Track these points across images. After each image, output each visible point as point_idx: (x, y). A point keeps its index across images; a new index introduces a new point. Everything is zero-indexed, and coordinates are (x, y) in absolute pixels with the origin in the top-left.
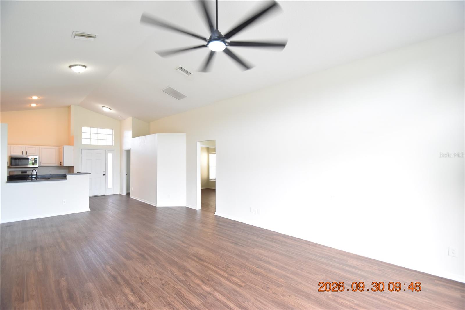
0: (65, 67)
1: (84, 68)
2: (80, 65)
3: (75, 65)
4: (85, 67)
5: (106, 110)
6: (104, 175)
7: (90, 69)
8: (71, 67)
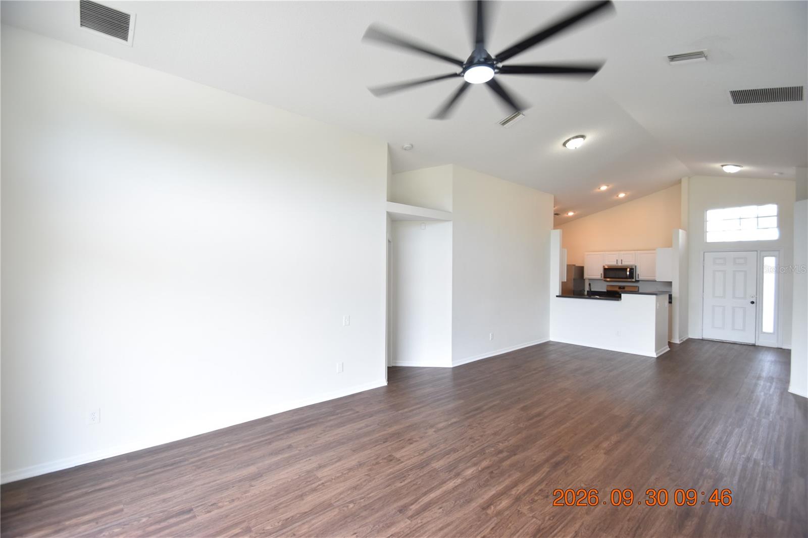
0: (558, 147)
1: (581, 139)
2: (573, 138)
3: (568, 140)
4: (583, 137)
5: (731, 169)
6: (753, 303)
7: (591, 137)
8: (564, 144)
